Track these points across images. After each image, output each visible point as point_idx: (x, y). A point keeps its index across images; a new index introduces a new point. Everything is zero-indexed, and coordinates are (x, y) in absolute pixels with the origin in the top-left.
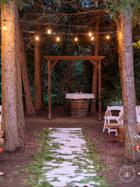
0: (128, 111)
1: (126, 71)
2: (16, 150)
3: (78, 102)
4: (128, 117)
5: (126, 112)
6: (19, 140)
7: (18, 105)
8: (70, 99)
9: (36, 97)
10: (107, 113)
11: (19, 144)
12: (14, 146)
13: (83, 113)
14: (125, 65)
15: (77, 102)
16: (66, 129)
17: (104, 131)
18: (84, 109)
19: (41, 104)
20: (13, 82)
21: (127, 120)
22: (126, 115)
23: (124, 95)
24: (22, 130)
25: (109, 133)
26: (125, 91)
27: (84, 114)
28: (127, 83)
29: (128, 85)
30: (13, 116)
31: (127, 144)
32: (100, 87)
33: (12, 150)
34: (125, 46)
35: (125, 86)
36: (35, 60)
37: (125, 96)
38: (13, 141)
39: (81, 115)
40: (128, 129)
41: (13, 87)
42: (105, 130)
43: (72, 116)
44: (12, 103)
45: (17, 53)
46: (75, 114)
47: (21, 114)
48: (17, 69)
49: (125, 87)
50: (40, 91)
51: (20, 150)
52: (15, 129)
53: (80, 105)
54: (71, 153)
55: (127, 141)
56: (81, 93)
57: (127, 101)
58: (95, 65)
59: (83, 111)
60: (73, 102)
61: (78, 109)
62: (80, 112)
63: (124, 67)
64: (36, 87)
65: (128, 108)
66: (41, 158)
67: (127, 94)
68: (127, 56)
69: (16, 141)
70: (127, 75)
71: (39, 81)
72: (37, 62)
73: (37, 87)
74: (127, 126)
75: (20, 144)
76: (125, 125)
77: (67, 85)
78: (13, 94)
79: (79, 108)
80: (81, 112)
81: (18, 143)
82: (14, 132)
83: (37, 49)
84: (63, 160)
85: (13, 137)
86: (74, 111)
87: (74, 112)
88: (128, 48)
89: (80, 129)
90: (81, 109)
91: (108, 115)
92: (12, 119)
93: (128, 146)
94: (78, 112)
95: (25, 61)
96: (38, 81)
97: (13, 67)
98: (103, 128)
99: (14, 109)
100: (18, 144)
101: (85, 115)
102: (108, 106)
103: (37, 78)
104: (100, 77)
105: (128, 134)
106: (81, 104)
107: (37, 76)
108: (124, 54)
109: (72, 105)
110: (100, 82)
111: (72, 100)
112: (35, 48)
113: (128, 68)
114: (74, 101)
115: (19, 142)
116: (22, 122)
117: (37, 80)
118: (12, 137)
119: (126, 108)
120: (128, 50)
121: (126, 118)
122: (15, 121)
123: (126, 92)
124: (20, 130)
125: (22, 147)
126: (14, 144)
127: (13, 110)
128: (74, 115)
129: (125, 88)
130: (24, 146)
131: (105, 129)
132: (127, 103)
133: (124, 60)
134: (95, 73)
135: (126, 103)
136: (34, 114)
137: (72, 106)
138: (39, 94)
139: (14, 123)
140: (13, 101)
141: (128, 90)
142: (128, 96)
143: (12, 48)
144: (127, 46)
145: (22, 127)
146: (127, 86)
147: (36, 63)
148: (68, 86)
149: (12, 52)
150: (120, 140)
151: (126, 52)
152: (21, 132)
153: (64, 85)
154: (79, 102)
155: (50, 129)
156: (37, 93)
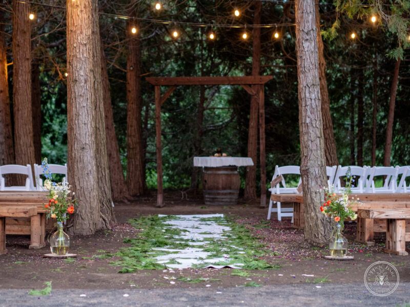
0: (309, 154)
1: (305, 76)
2: (95, 233)
3: (218, 174)
4: (309, 164)
5: (305, 155)
6: (101, 217)
7: (97, 156)
8: (201, 167)
9: (131, 169)
10: (276, 180)
11: (102, 223)
12: (91, 226)
13: (228, 196)
14: (303, 66)
15: (216, 174)
16: (193, 216)
17: (269, 218)
18: (230, 188)
19: (141, 183)
20: (89, 104)
21: (308, 169)
22: (306, 161)
23: (302, 123)
24: (106, 204)
25: (280, 219)
26: (304, 114)
27: (231, 198)
28: (307, 99)
29: (308, 103)
30: (90, 168)
31: (308, 216)
32: (262, 139)
33: (88, 234)
34: (303, 30)
35: (303, 105)
36: (127, 92)
37: (303, 125)
38: (90, 217)
39: (224, 200)
40: (309, 186)
41: (89, 112)
42: (271, 216)
43: (206, 203)
44: (87, 143)
45: (95, 55)
46: (213, 198)
47: (104, 175)
48: (96, 85)
49: (303, 108)
50: (138, 157)
51: (104, 234)
52: (94, 194)
53: (222, 180)
54: (202, 239)
55: (309, 209)
56: (225, 156)
57: (307, 133)
58: (251, 93)
59: (228, 191)
60: (208, 174)
61: (218, 189)
62: (223, 194)
63: (301, 69)
64: (131, 147)
65: (309, 146)
66: (144, 243)
67: (308, 121)
68: (306, 49)
69: (96, 216)
70: (307, 85)
71: (137, 136)
72: (133, 96)
73: (133, 149)
74: (308, 180)
75: (104, 223)
76: (304, 178)
77: (195, 145)
78: (89, 126)
79: (220, 186)
80: (226, 194)
81: (99, 221)
82: (92, 200)
83: (132, 68)
84: (187, 245)
85: (91, 209)
86: (210, 191)
87: (209, 194)
88: (307, 34)
89: (222, 215)
90: (224, 189)
91: (277, 183)
92: (88, 174)
93: (309, 219)
94: (219, 194)
95: (107, 91)
96: (134, 136)
97: (89, 74)
98: (267, 212)
99: (92, 155)
100: (100, 223)
101: (233, 200)
102: (277, 166)
103: (133, 128)
104: (262, 120)
105: (309, 196)
106: (224, 178)
107: (131, 126)
108: (301, 44)
109: (206, 179)
110: (264, 130)
111: (207, 168)
112: (128, 68)
113: (308, 71)
114: (209, 172)
115: (101, 219)
116: (106, 190)
117: (133, 133)
118: (88, 209)
119: (306, 147)
120: (308, 37)
121: (307, 166)
122: (93, 177)
123: (306, 116)
124: (103, 205)
125: (108, 229)
126: (91, 222)
127: (89, 158)
128: (211, 200)
129: (303, 110)
130: (110, 228)
131: (272, 213)
132: (308, 138)
133: (301, 57)
134: (254, 117)
135: (306, 138)
136: (126, 198)
137: (206, 181)
138: (137, 163)
139: (92, 183)
140: (89, 139)
141: (309, 113)
142: (309, 124)
143: (87, 37)
144: (306, 31)
145: (105, 200)
146: (306, 106)
147: (130, 99)
148: (197, 146)
149: (88, 46)
150: (299, 225)
151: (303, 41)
152: (105, 207)
153: (189, 144)
154: (221, 174)
155: (160, 216)
156: (133, 160)
